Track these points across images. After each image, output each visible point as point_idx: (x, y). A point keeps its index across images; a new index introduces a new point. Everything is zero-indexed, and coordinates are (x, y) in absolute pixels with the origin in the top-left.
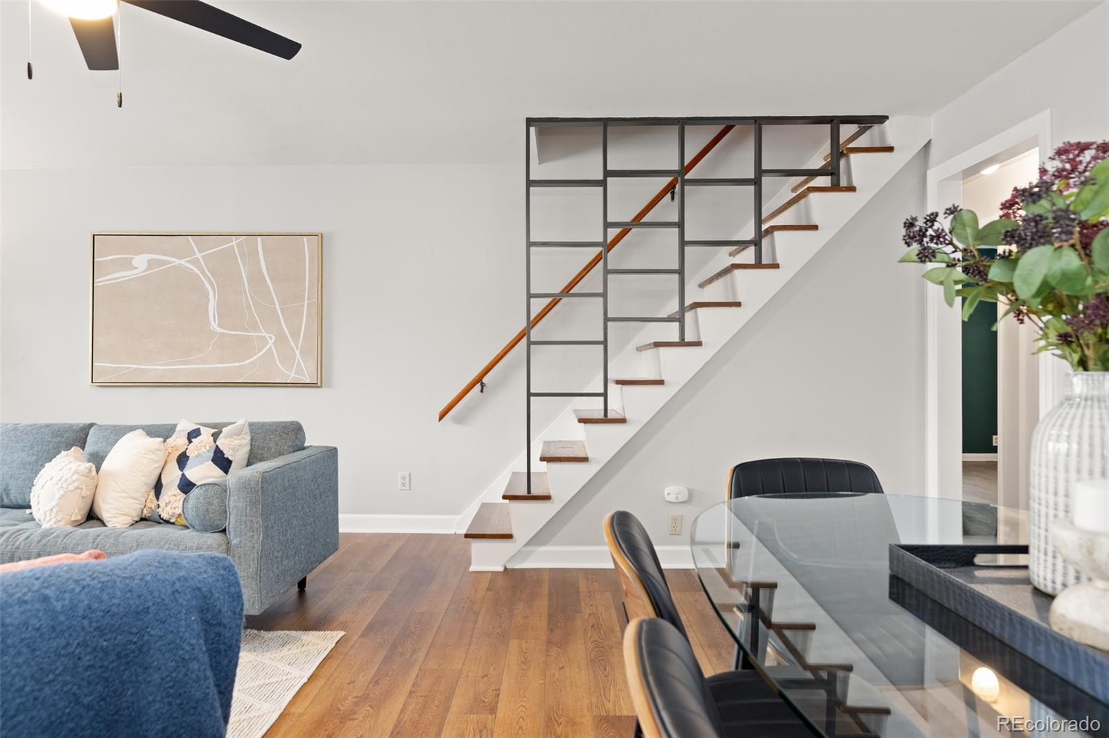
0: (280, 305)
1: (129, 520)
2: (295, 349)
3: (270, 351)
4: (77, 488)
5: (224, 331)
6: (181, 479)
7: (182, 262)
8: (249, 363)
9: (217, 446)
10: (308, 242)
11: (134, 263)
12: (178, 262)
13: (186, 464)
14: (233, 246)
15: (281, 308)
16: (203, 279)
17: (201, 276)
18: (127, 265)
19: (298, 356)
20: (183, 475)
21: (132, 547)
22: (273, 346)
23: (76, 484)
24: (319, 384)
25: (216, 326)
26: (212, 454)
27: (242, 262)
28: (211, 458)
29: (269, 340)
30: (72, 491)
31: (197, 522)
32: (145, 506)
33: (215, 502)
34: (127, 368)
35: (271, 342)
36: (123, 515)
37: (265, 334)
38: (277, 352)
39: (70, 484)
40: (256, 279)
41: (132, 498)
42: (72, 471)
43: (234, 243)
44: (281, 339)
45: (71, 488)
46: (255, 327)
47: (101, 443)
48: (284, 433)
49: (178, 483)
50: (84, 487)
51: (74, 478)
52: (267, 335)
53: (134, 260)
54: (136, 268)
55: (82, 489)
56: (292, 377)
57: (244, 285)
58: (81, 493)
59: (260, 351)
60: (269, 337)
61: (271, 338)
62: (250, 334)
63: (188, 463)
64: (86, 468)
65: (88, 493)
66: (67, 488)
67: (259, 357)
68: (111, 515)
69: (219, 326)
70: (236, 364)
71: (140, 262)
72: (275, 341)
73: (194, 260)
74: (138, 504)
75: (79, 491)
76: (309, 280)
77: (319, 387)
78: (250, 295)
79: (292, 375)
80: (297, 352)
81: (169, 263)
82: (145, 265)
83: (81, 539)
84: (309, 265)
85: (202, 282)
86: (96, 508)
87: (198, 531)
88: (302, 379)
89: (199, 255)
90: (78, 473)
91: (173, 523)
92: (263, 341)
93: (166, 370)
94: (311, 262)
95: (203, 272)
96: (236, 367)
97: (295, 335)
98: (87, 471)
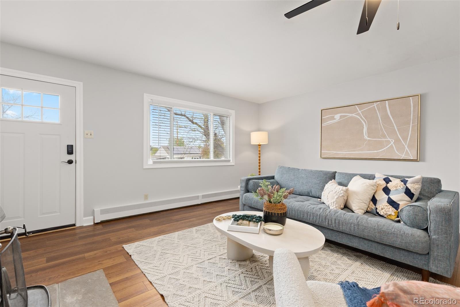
0: (397, 127)
1: (363, 212)
2: (405, 145)
3: (392, 146)
4: (342, 196)
5: (370, 139)
6: (388, 199)
7: (353, 115)
8: (382, 151)
9: (407, 187)
10: (412, 99)
11: (335, 117)
12: (351, 115)
13: (390, 193)
14: (374, 106)
15: (397, 129)
16: (362, 120)
17: (360, 119)
18: (333, 118)
19: (406, 148)
20: (389, 198)
21: (375, 226)
22: (393, 144)
23: (342, 194)
24: (418, 160)
25: (366, 137)
26: (404, 190)
27: (378, 112)
28: (404, 192)
29: (391, 142)
30: (341, 197)
31: (409, 222)
32: (369, 207)
33: (420, 215)
34: (332, 153)
35: (392, 143)
36: (361, 209)
37: (389, 139)
38: (395, 146)
39: (340, 194)
40: (386, 118)
41: (364, 203)
42: (341, 190)
43: (375, 105)
44: (397, 141)
45: (341, 195)
46: (384, 137)
47: (342, 179)
48: (432, 183)
49: (387, 200)
50: (345, 196)
51: (342, 192)
52: (390, 140)
53: (335, 116)
54: (336, 119)
55: (344, 196)
56: (403, 157)
57: (379, 121)
58: (344, 198)
59: (386, 146)
60: (391, 140)
61: (392, 141)
62: (382, 139)
63: (390, 192)
64: (346, 189)
65: (346, 198)
66: (339, 195)
67: (386, 149)
68: (357, 209)
69: (368, 137)
70: (376, 151)
71: (337, 117)
72: (394, 142)
73: (358, 114)
74: (367, 206)
75: (343, 197)
76: (413, 115)
77: (418, 161)
78: (382, 124)
79: (403, 156)
80: (406, 147)
81: (348, 116)
82: (339, 118)
83: (351, 217)
84: (413, 109)
85: (361, 121)
86: (348, 204)
87: (408, 226)
88: (409, 158)
89: (360, 112)
90: (343, 190)
91: (385, 217)
92: (389, 142)
93: (346, 153)
94: (414, 107)
95: (361, 118)
96: (375, 152)
97: (405, 139)
98: (346, 190)
